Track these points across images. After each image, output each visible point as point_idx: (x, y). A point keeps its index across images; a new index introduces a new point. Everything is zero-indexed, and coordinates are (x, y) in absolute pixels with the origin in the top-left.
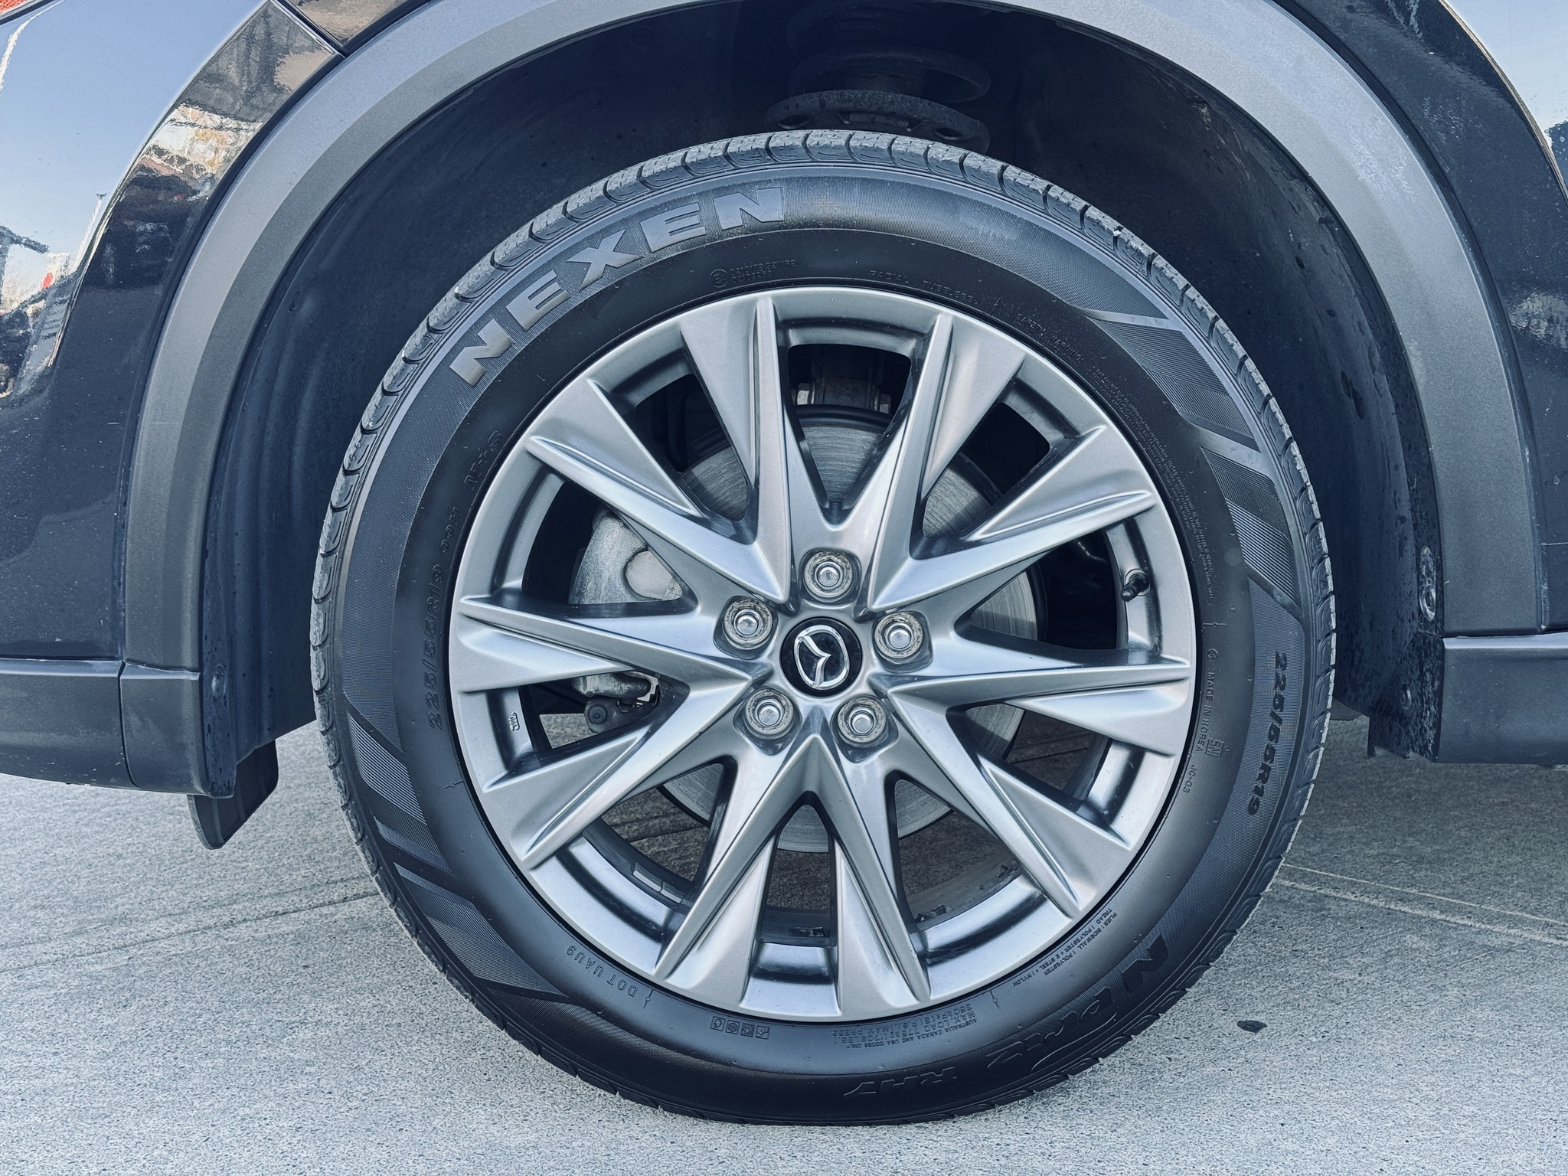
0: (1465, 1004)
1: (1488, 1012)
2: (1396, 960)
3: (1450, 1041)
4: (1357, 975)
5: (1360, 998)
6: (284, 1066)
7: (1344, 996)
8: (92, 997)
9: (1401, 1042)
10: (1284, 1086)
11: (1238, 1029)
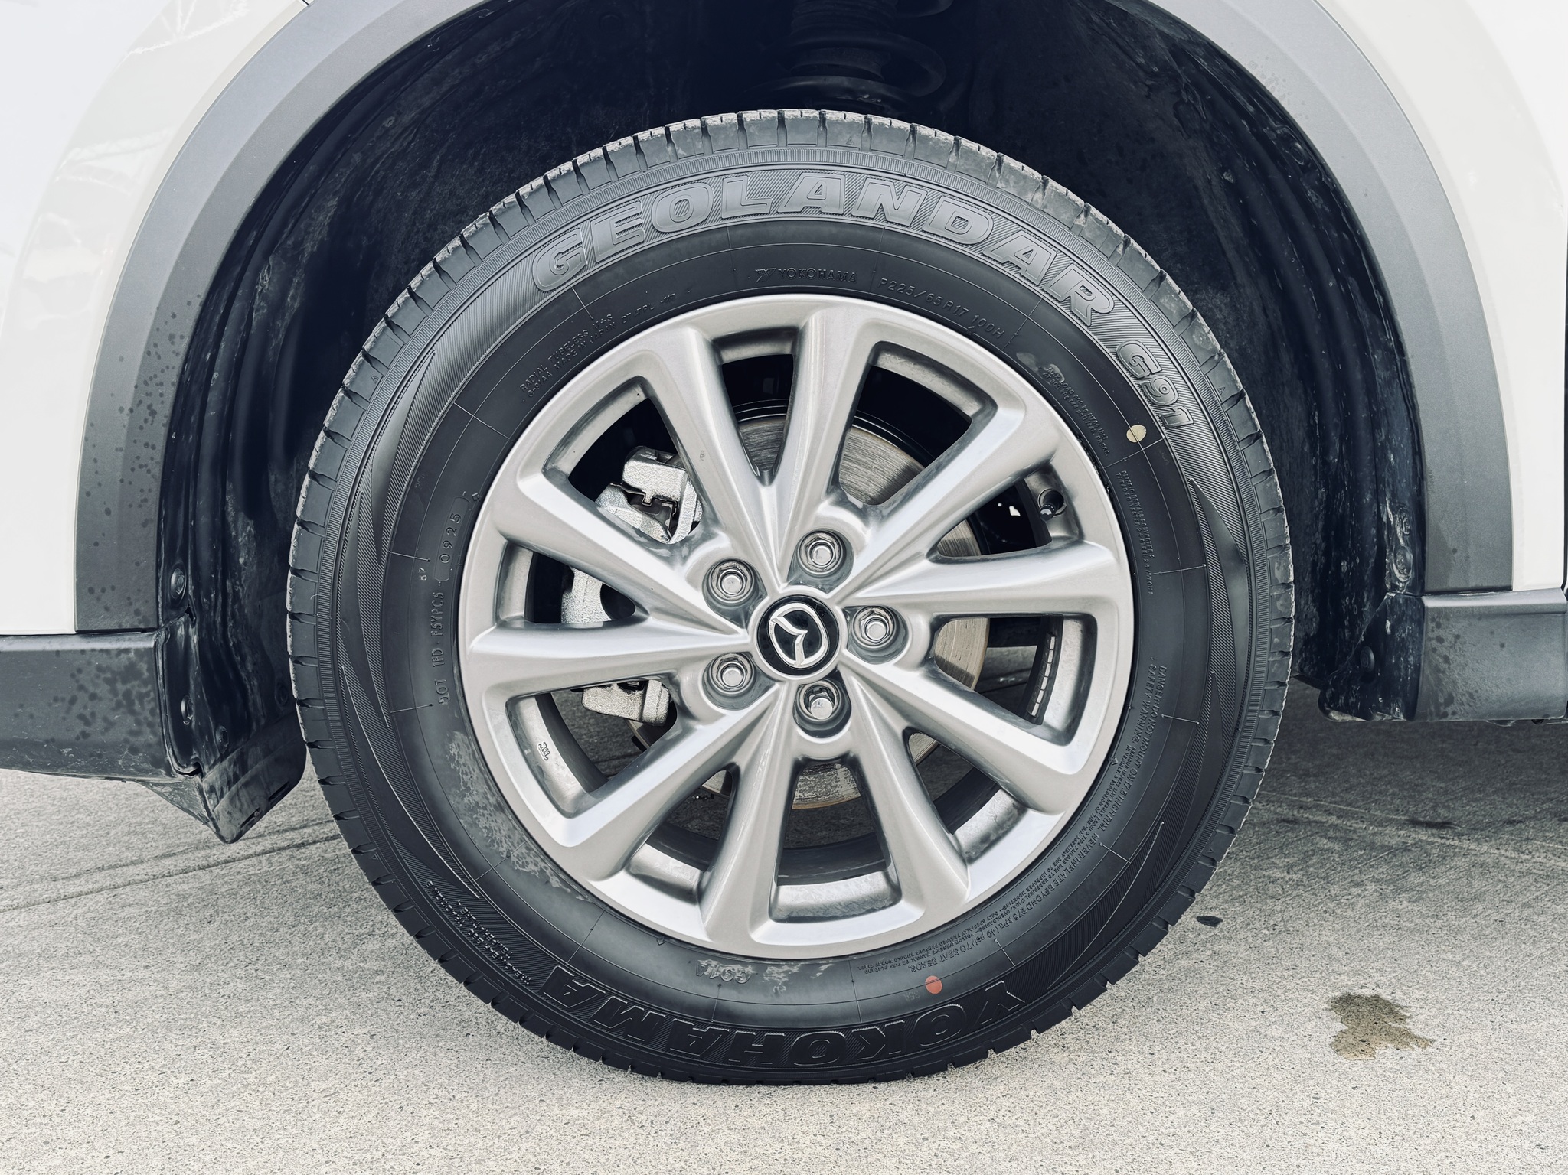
0: (1384, 898)
1: (1405, 903)
2: (1314, 860)
3: (1382, 931)
4: (1286, 874)
5: (1295, 893)
6: (355, 976)
7: (1280, 892)
8: (179, 914)
9: (1341, 932)
10: (1253, 975)
11: (1198, 924)
